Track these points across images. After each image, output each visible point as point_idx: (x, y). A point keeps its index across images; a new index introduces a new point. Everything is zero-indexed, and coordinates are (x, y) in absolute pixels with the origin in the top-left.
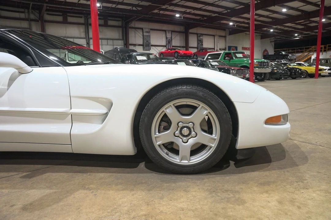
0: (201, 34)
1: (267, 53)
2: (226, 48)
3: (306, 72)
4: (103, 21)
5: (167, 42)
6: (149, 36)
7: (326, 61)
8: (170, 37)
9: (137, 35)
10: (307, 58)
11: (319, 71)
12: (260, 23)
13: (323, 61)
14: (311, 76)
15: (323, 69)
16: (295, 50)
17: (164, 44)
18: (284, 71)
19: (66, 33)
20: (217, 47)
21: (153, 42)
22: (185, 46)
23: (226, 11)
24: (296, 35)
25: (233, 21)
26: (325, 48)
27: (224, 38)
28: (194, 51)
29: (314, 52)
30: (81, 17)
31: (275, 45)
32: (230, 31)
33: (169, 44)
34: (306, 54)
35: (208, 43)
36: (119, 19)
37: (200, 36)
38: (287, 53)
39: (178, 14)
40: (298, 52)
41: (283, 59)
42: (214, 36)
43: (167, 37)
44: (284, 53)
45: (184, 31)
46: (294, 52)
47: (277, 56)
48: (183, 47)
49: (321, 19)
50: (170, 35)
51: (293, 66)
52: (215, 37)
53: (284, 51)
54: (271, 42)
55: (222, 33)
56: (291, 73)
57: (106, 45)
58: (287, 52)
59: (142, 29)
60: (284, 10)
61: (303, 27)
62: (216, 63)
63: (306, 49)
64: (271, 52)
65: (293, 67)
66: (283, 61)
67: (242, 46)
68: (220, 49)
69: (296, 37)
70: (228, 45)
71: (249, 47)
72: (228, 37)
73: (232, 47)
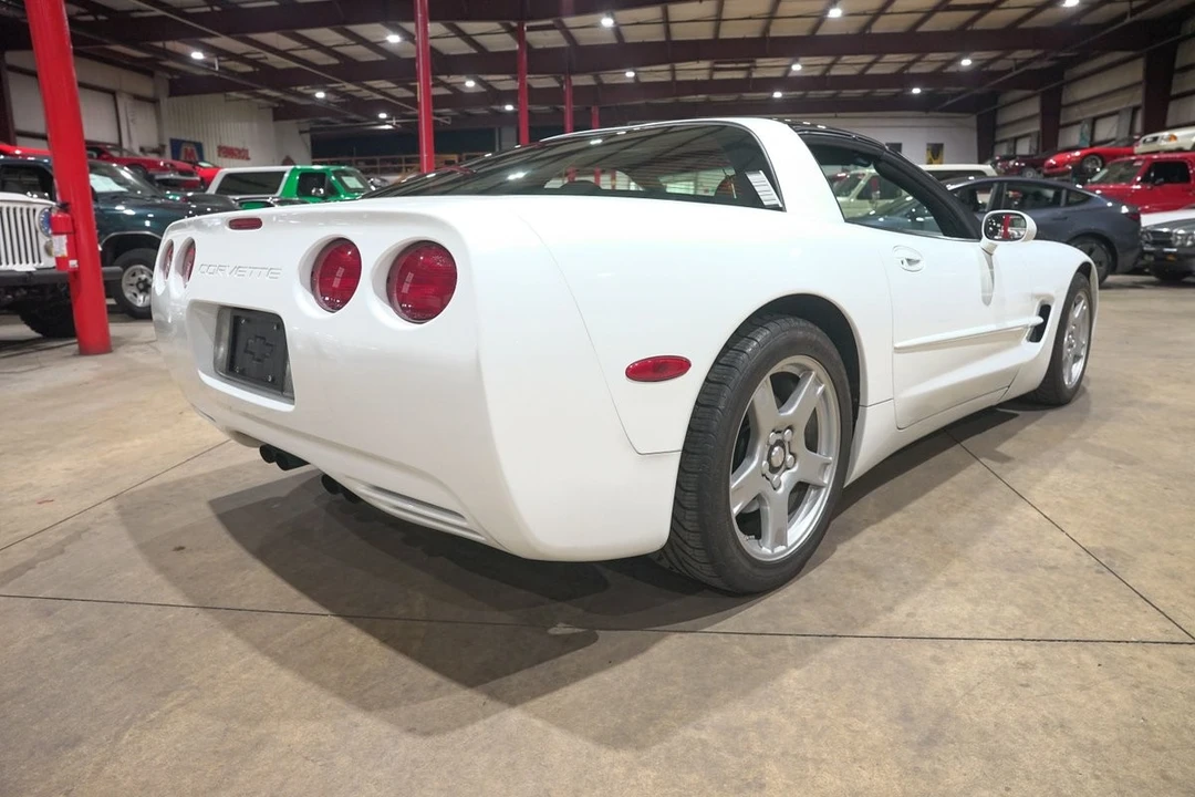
2: (163, 146)
12: (294, 65)
16: (374, 162)
20: (130, 141)
24: (383, 116)
25: (206, 48)
27: (152, 105)
32: (170, 81)
42: (113, 93)
52: (118, 99)
54: (301, 132)
55: (145, 87)
63: (408, 161)
67: (218, 143)
68: (142, 150)
69: (383, 122)
70: (172, 133)
71: (240, 146)
72: (165, 101)
73: (184, 141)
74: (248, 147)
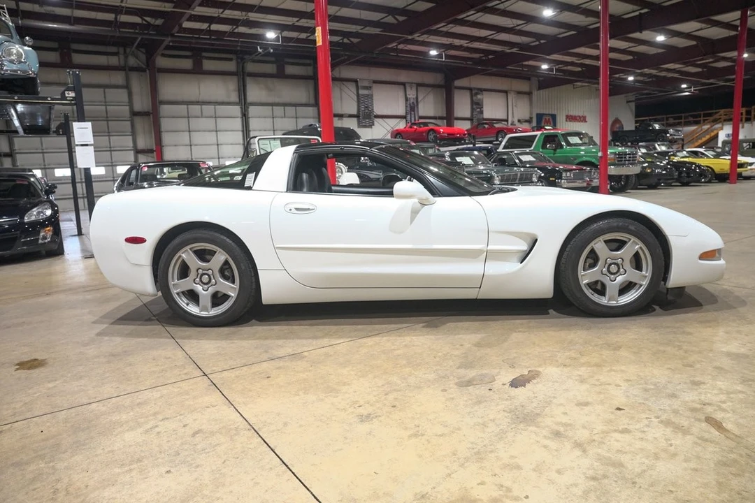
0: (479, 89)
1: (619, 128)
2: (531, 118)
3: (710, 170)
4: (275, 66)
5: (409, 109)
6: (370, 97)
7: (751, 144)
8: (415, 96)
9: (344, 95)
10: (708, 137)
11: (739, 168)
13: (745, 145)
14: (722, 178)
15: (747, 163)
16: (680, 118)
17: (401, 111)
18: (665, 170)
19: (200, 94)
20: (513, 116)
21: (378, 110)
22: (445, 116)
23: (537, 43)
24: (684, 86)
25: (550, 62)
26: (748, 113)
27: (528, 96)
28: (465, 126)
29: (725, 123)
30: (231, 60)
31: (637, 107)
32: (539, 81)
33: (413, 113)
34: (706, 127)
35: (493, 109)
36: (308, 61)
37: (476, 94)
38: (663, 125)
39: (434, 50)
40: (688, 124)
41: (657, 141)
42: (506, 92)
43: (408, 96)
44: (657, 127)
45: (442, 83)
46: (679, 124)
47: (643, 135)
48: (441, 118)
49: (740, 54)
50: (415, 93)
51: (682, 157)
52: (509, 95)
53: (656, 121)
54: (628, 102)
55: (524, 86)
56: (680, 173)
57: (282, 117)
58: (664, 122)
59: (356, 81)
60: (661, 38)
61: (700, 70)
62: (530, 156)
63: (705, 115)
64: (629, 124)
65: (682, 160)
66: (658, 145)
67: (567, 113)
68: (519, 121)
69: (683, 91)
70: (536, 111)
71: (581, 114)
72: (535, 93)
73: (544, 114)
74: (585, 114)
